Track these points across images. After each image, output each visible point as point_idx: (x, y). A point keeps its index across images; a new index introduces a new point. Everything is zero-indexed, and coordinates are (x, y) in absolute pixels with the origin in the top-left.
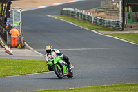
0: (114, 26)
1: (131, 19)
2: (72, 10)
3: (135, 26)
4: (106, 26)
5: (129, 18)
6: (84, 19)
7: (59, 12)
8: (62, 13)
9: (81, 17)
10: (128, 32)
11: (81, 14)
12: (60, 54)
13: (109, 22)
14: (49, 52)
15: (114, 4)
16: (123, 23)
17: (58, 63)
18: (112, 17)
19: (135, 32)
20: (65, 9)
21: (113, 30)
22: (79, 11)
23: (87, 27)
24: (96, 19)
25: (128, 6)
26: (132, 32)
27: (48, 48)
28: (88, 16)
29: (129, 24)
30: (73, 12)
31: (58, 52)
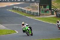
0: (36, 14)
1: (43, 11)
2: (17, 7)
3: (45, 14)
4: (32, 15)
5: (42, 11)
6: (23, 11)
7: (12, 8)
8: (13, 9)
9: (21, 10)
10: (42, 17)
11: (21, 9)
12: (28, 26)
13: (34, 13)
14: (23, 25)
15: (36, 5)
16: (40, 13)
17: (27, 29)
18: (35, 10)
19: (45, 17)
20: (14, 7)
21: (35, 16)
22: (20, 8)
23: (24, 15)
24: (28, 11)
25: (42, 6)
26: (44, 17)
27: (23, 23)
28: (25, 10)
29: (42, 14)
30: (18, 8)
31: (27, 25)
